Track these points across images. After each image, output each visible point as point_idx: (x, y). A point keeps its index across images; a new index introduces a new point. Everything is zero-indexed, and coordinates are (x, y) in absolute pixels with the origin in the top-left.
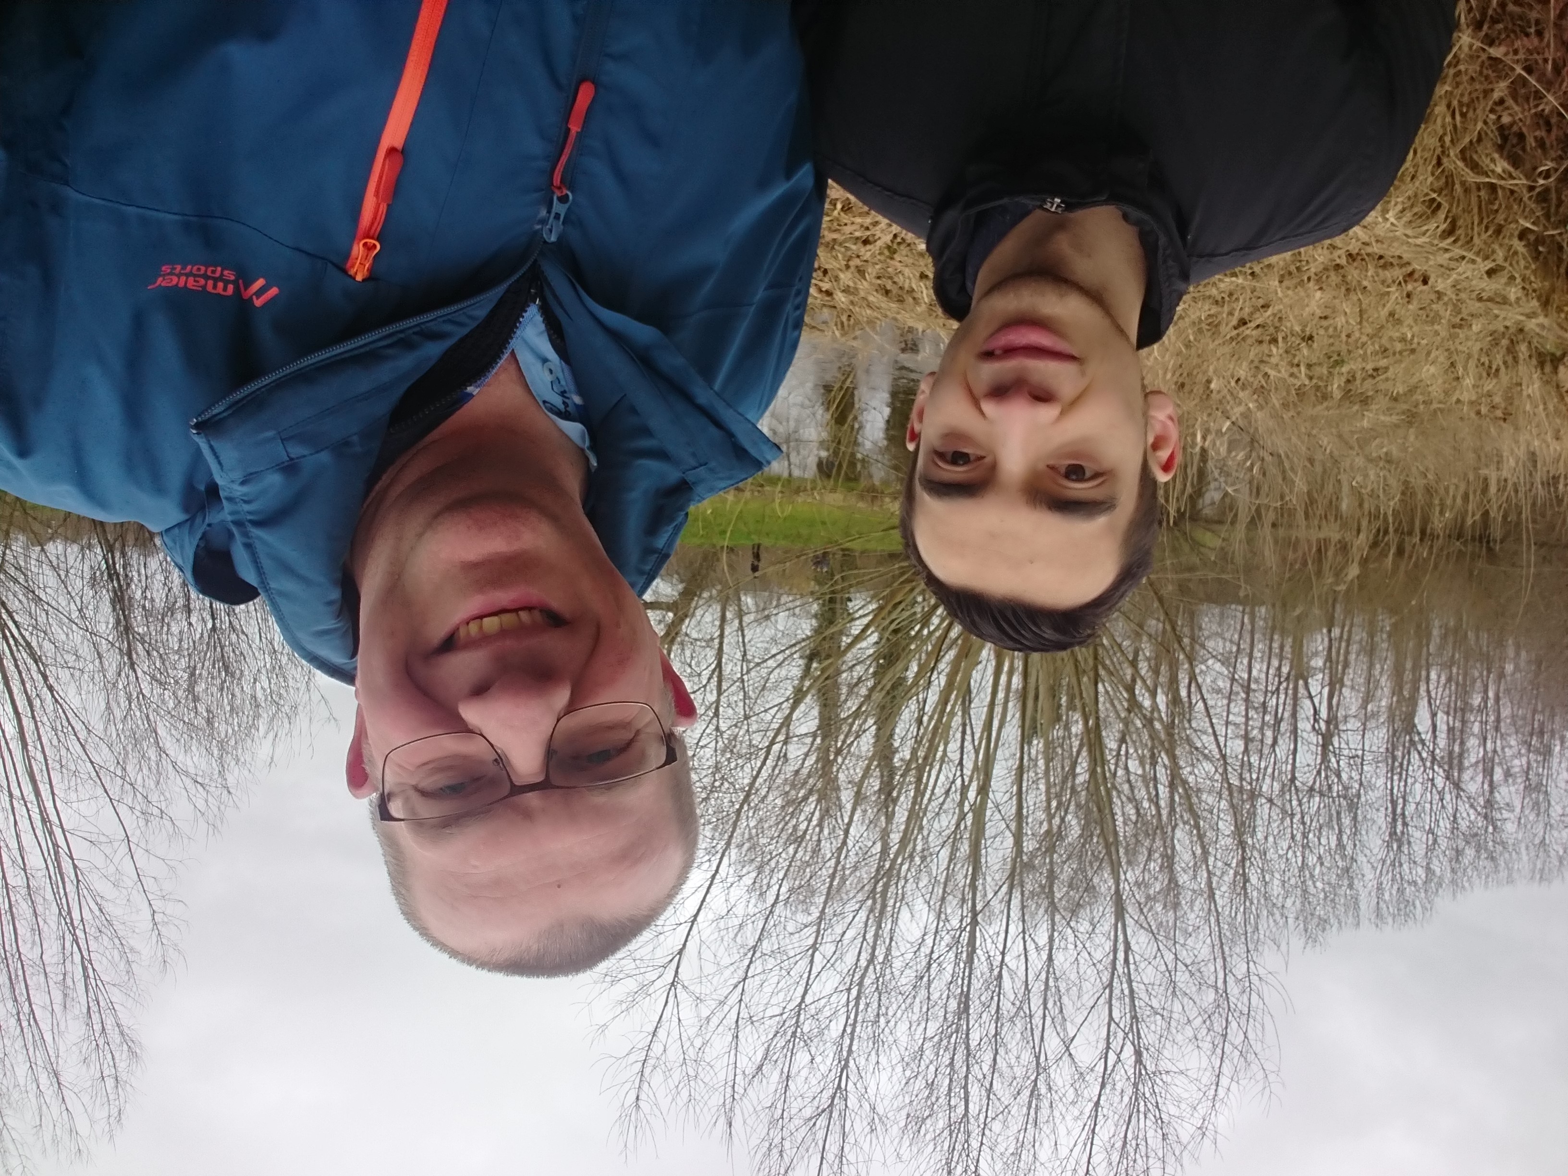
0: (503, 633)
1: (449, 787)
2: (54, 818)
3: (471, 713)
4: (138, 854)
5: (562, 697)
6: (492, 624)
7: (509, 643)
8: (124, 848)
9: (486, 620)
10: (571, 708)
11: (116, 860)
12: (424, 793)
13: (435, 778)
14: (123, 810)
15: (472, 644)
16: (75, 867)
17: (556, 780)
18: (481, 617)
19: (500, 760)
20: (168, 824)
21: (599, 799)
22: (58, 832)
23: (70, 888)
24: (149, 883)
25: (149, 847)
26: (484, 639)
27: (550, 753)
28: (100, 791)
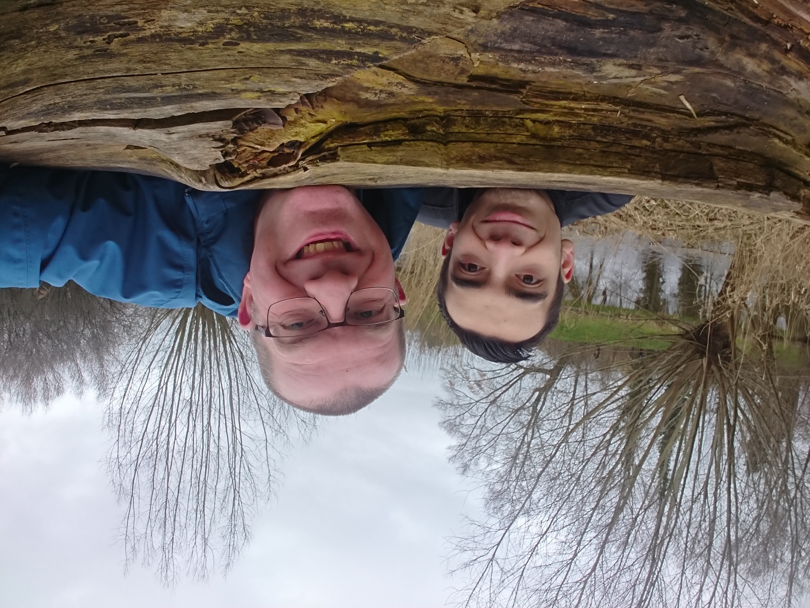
0: (326, 251)
1: (297, 324)
2: (237, 426)
3: (311, 288)
4: (269, 447)
5: (354, 283)
6: (320, 247)
7: (330, 256)
8: (264, 444)
9: (318, 245)
10: (357, 289)
11: (260, 448)
12: (284, 327)
13: (290, 319)
14: (267, 428)
15: (310, 256)
16: (242, 449)
17: (349, 322)
18: (315, 243)
19: (323, 311)
20: (285, 437)
21: (370, 333)
22: (238, 432)
23: (238, 458)
24: (271, 462)
25: (274, 446)
26: (317, 254)
27: (346, 309)
28: (258, 417)
